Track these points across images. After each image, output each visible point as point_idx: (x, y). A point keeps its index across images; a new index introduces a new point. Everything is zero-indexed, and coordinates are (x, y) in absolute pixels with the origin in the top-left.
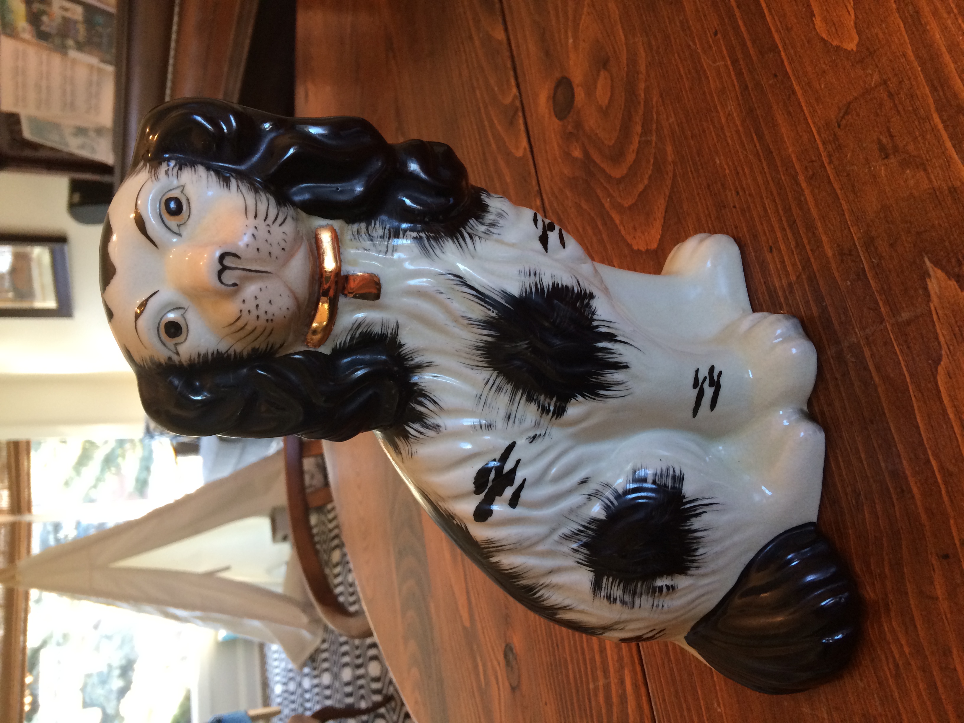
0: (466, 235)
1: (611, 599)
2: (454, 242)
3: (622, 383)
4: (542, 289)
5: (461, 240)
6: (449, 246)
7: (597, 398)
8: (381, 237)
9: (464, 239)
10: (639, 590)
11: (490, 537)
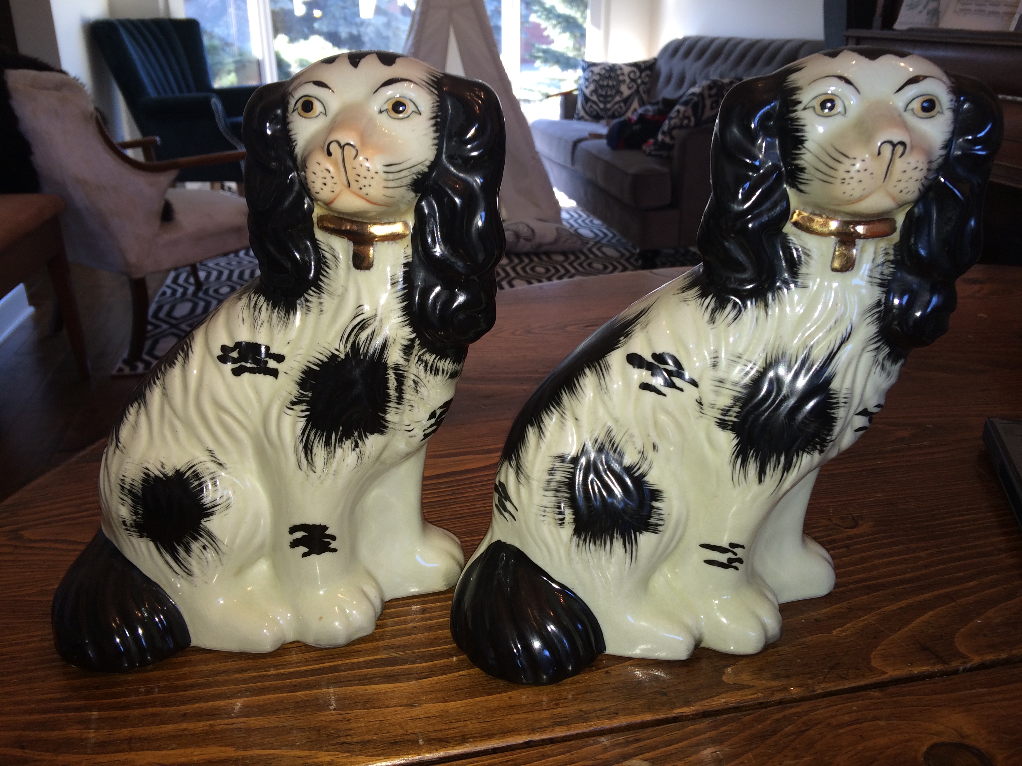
0: (879, 344)
1: (551, 472)
2: (876, 333)
3: (745, 478)
4: (834, 408)
5: (876, 339)
6: (873, 329)
7: (734, 456)
8: (882, 272)
9: (876, 342)
10: (560, 494)
11: (612, 367)
